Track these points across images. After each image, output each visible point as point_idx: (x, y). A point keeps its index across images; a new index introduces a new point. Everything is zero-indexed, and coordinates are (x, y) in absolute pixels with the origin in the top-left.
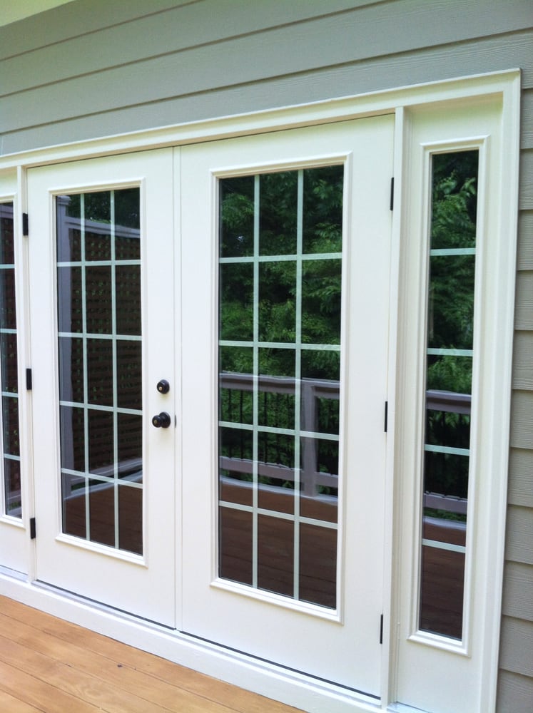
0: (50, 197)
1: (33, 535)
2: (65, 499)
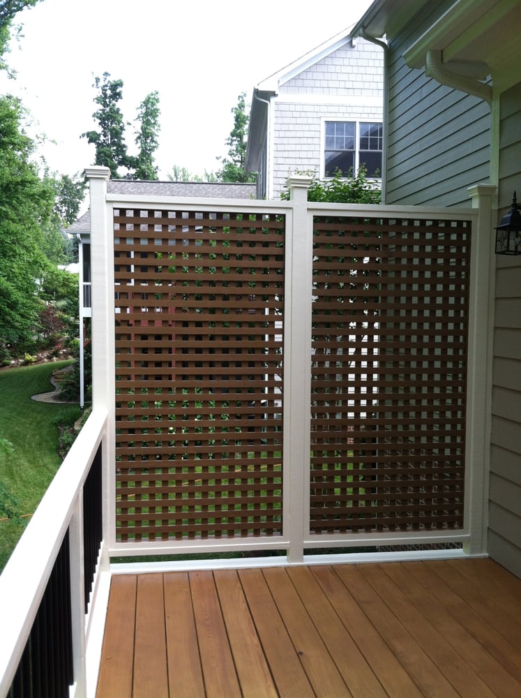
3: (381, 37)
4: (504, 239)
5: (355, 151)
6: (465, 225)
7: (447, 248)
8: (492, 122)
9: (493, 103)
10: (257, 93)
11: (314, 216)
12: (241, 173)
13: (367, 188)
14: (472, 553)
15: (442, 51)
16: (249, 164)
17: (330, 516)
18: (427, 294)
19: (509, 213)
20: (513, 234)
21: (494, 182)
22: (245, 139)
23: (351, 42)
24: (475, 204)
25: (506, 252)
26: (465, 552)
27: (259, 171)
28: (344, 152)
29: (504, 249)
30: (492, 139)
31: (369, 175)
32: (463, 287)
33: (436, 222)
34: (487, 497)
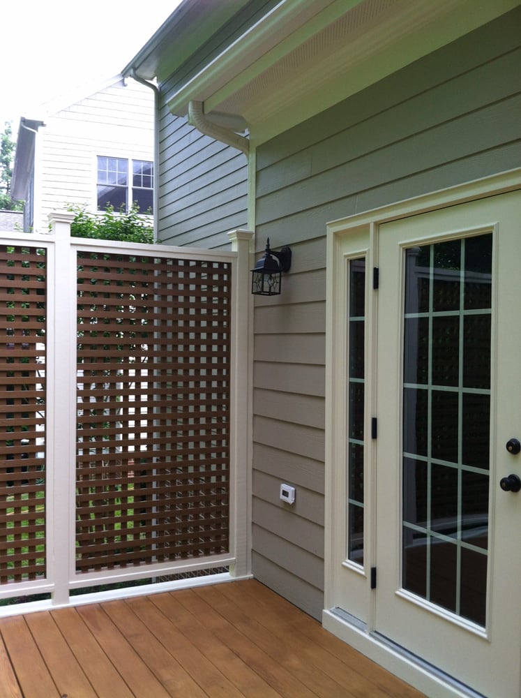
0: (400, 251)
1: (374, 585)
2: (406, 547)
3: (152, 79)
4: (259, 281)
5: (127, 188)
6: (225, 266)
7: (210, 287)
8: (249, 173)
9: (250, 155)
10: (24, 121)
11: (78, 252)
12: (7, 200)
13: (140, 225)
14: (237, 575)
15: (203, 103)
16: (15, 192)
17: (98, 553)
18: (192, 330)
19: (263, 257)
20: (266, 277)
21: (251, 228)
22: (12, 166)
23: (123, 81)
24: (235, 248)
25: (261, 292)
26: (232, 575)
27: (27, 200)
28: (116, 187)
29: (259, 290)
30: (249, 188)
31: (141, 212)
32: (225, 323)
33: (199, 263)
34: (250, 520)
